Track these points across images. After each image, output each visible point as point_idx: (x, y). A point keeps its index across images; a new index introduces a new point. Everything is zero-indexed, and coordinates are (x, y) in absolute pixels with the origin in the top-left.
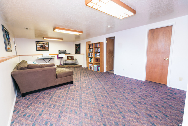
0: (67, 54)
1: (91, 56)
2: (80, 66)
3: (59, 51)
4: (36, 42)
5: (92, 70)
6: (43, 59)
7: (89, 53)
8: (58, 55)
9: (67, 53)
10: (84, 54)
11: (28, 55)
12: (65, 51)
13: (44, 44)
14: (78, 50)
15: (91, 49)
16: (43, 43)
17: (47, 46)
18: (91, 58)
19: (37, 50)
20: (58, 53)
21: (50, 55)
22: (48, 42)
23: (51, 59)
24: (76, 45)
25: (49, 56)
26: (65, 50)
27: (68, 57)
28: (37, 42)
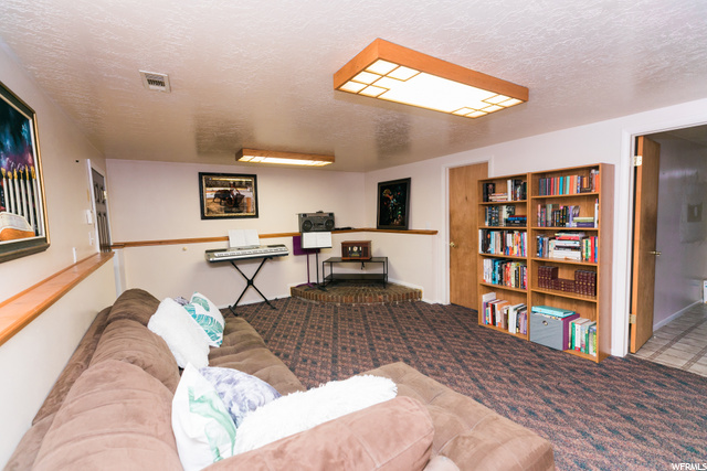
0: (338, 230)
1: (504, 246)
2: (412, 296)
3: (305, 215)
4: (201, 175)
5: (512, 330)
6: (233, 263)
7: (487, 232)
8: (297, 240)
9: (339, 224)
10: (435, 233)
11: (160, 243)
12: (331, 214)
13: (234, 185)
14: (395, 211)
15: (498, 206)
16: (231, 180)
17: (247, 193)
18: (504, 261)
19: (204, 218)
20: (296, 230)
21: (261, 237)
22: (255, 177)
23: (265, 259)
24: (382, 187)
25: (257, 242)
26: (327, 210)
27: (345, 246)
28: (205, 179)
